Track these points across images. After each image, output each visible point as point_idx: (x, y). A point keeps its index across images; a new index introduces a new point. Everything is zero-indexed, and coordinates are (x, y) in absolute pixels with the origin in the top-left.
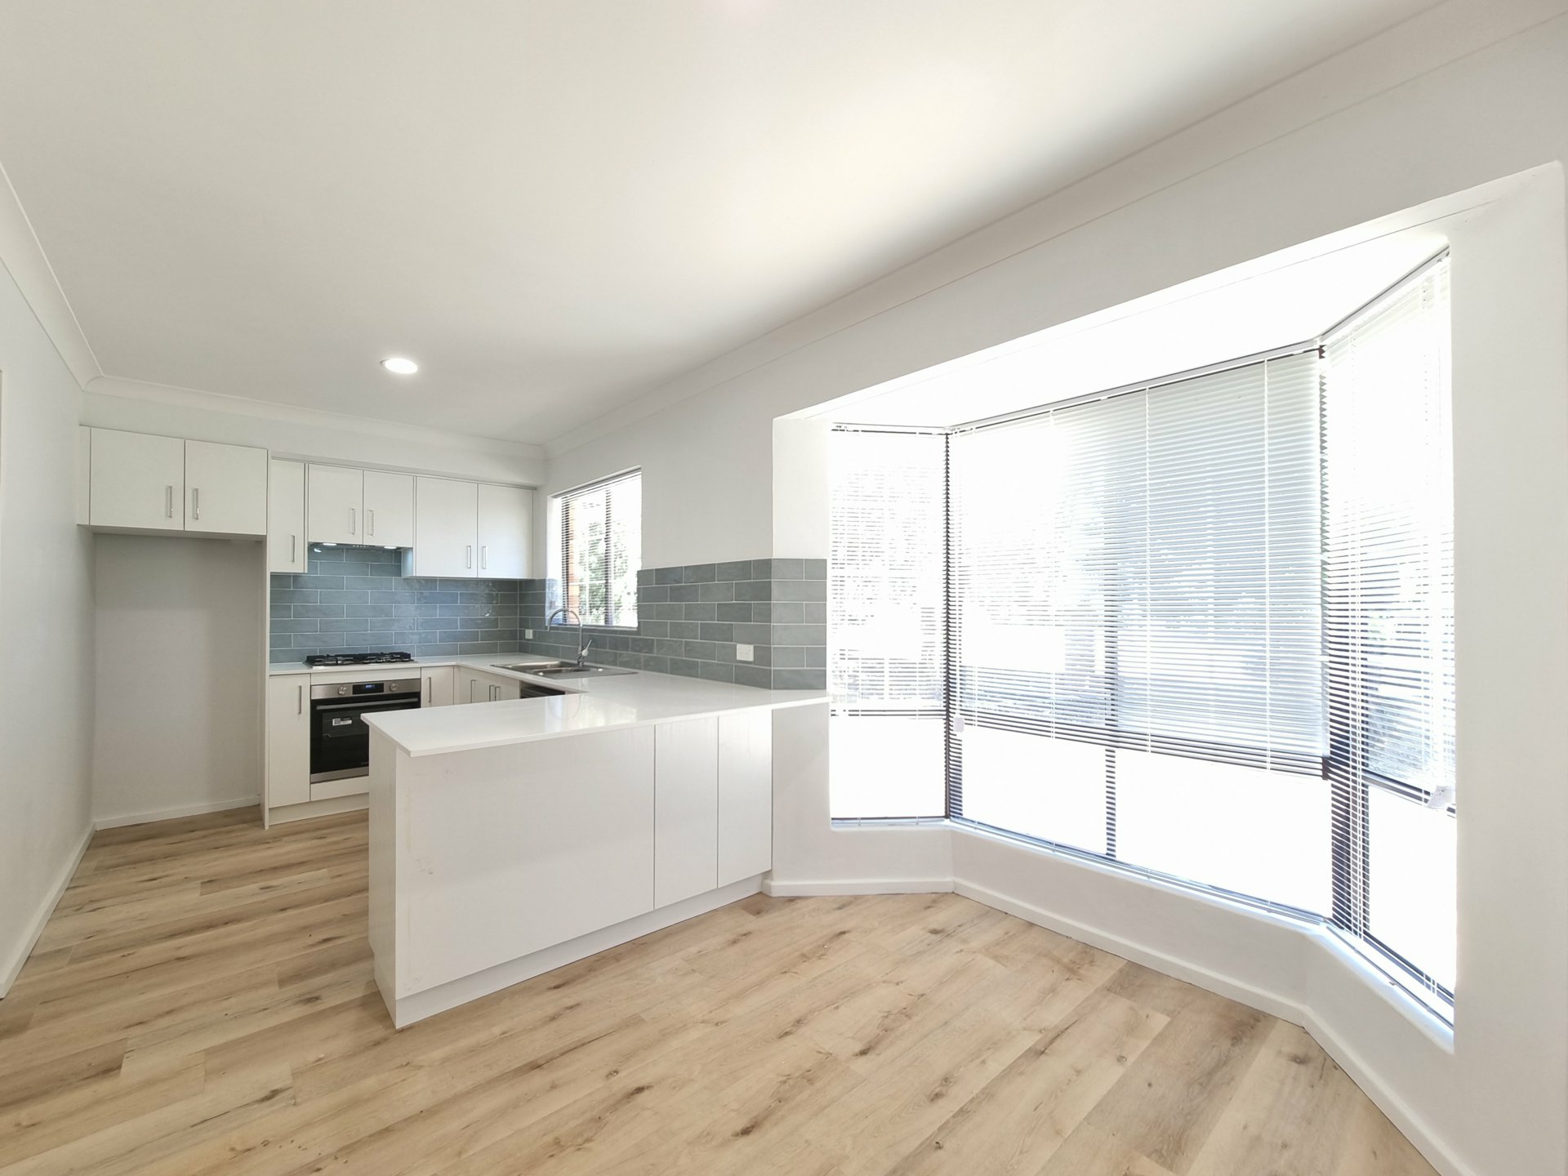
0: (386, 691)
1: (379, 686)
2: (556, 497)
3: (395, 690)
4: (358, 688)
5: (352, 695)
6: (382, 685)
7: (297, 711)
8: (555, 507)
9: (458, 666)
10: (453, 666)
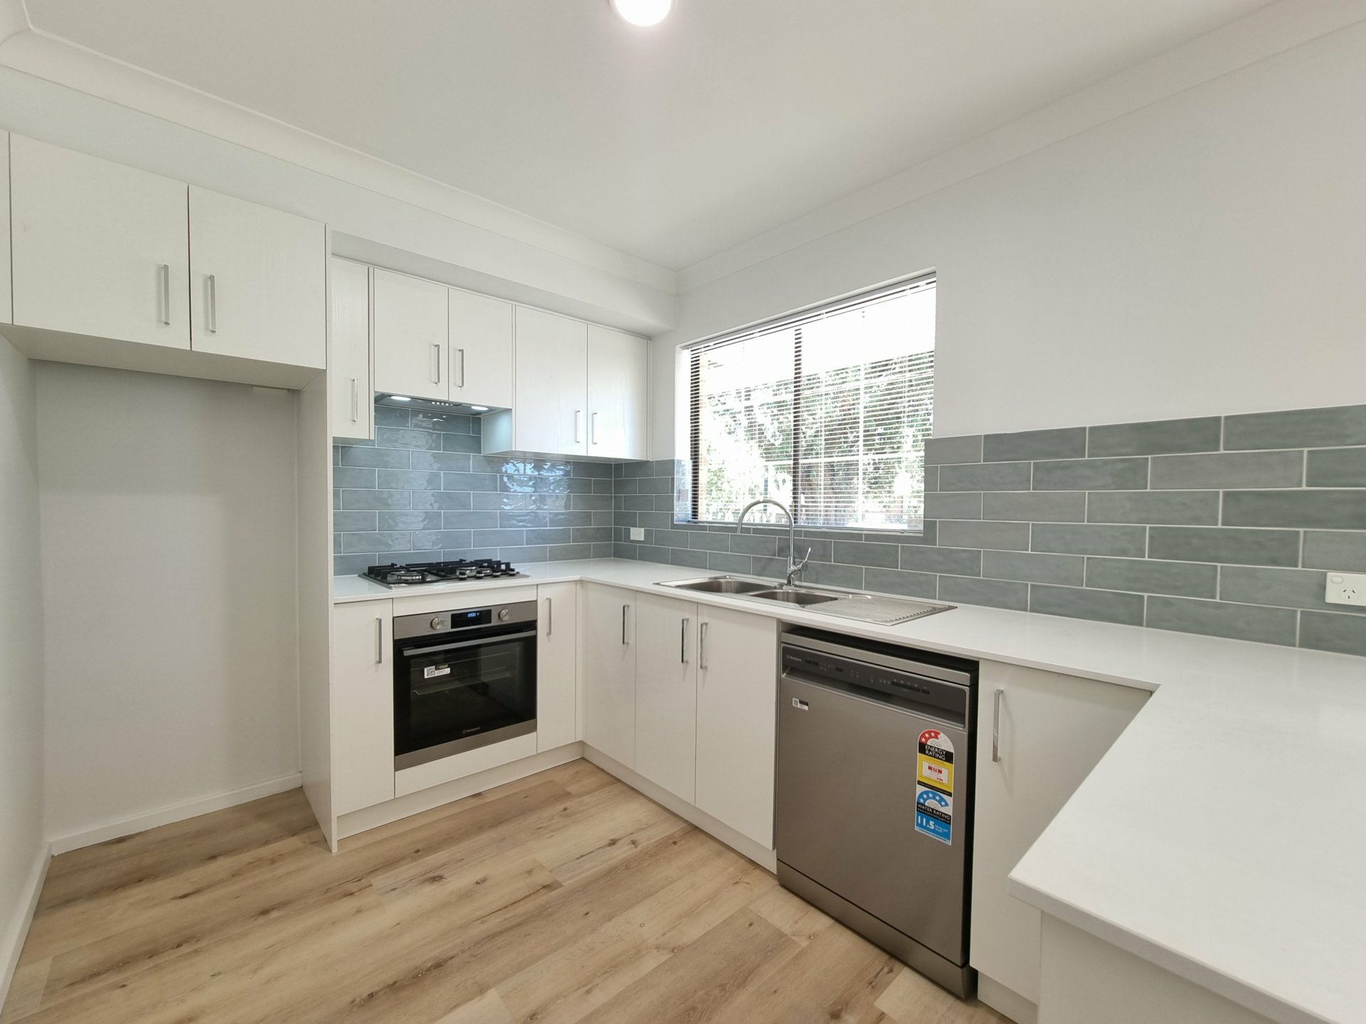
0: (495, 622)
1: (484, 615)
2: (686, 347)
3: (507, 619)
4: (459, 618)
5: (449, 630)
6: (490, 611)
7: (374, 658)
8: (684, 359)
9: (581, 582)
10: (576, 581)
